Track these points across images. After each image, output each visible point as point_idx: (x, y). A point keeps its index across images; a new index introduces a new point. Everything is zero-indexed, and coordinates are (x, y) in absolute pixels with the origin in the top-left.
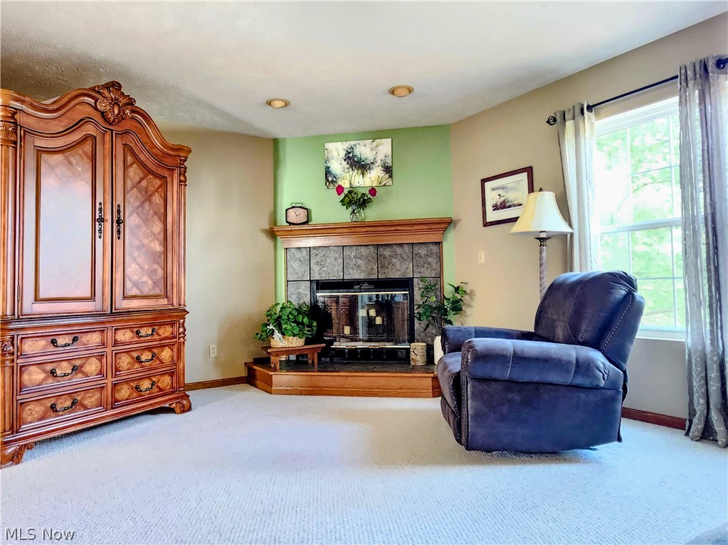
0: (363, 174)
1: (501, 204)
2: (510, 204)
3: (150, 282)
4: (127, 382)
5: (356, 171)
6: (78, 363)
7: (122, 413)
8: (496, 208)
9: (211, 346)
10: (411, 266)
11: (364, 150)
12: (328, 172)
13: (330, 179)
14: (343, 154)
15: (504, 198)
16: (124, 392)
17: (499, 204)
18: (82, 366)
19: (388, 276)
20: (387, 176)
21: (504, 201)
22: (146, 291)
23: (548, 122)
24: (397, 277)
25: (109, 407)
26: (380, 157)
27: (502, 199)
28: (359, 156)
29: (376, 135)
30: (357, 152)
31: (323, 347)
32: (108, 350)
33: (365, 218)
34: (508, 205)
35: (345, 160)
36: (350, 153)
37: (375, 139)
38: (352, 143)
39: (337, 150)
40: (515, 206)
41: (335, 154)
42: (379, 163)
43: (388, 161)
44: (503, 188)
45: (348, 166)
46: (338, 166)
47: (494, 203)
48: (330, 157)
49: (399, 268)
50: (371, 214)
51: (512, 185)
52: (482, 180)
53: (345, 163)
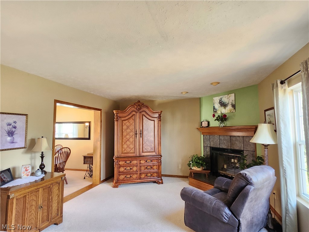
0: (225, 108)
3: (150, 148)
4: (144, 173)
5: (223, 107)
6: (131, 167)
7: (142, 181)
9: (179, 165)
10: (243, 145)
11: (225, 99)
12: (214, 108)
13: (215, 111)
14: (218, 101)
16: (143, 176)
18: (132, 168)
19: (234, 148)
20: (233, 108)
22: (149, 151)
24: (238, 149)
25: (139, 179)
26: (231, 101)
28: (223, 101)
29: (229, 93)
30: (223, 100)
31: (210, 172)
32: (139, 165)
33: (226, 125)
35: (219, 103)
36: (220, 101)
37: (229, 94)
38: (221, 97)
39: (217, 100)
41: (216, 101)
42: (230, 103)
43: (233, 102)
44: (269, 115)
45: (220, 106)
46: (217, 106)
48: (215, 103)
49: (238, 145)
50: (228, 123)
51: (271, 114)
52: (264, 110)
53: (219, 104)
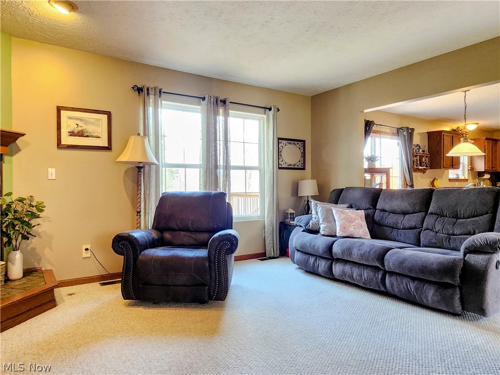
1: (79, 132)
2: (89, 134)
8: (72, 134)
15: (82, 128)
17: (76, 132)
21: (82, 131)
23: (133, 88)
27: (80, 129)
34: (86, 134)
40: (93, 137)
44: (81, 120)
47: (70, 130)
51: (92, 120)
52: (56, 107)
